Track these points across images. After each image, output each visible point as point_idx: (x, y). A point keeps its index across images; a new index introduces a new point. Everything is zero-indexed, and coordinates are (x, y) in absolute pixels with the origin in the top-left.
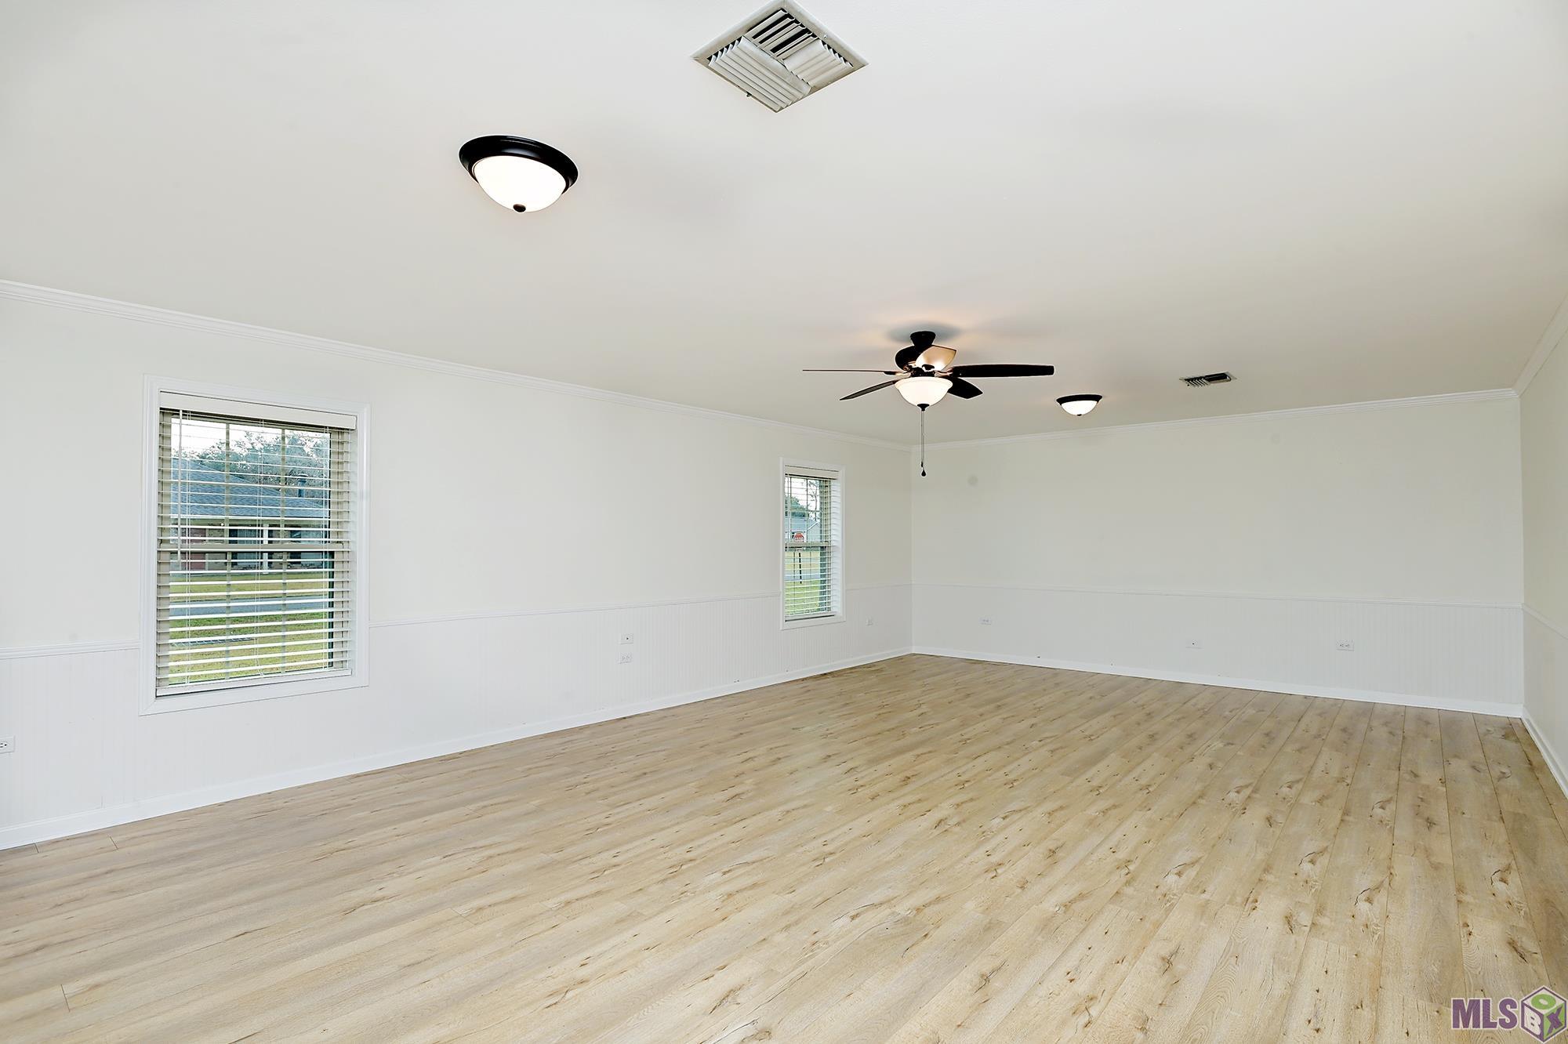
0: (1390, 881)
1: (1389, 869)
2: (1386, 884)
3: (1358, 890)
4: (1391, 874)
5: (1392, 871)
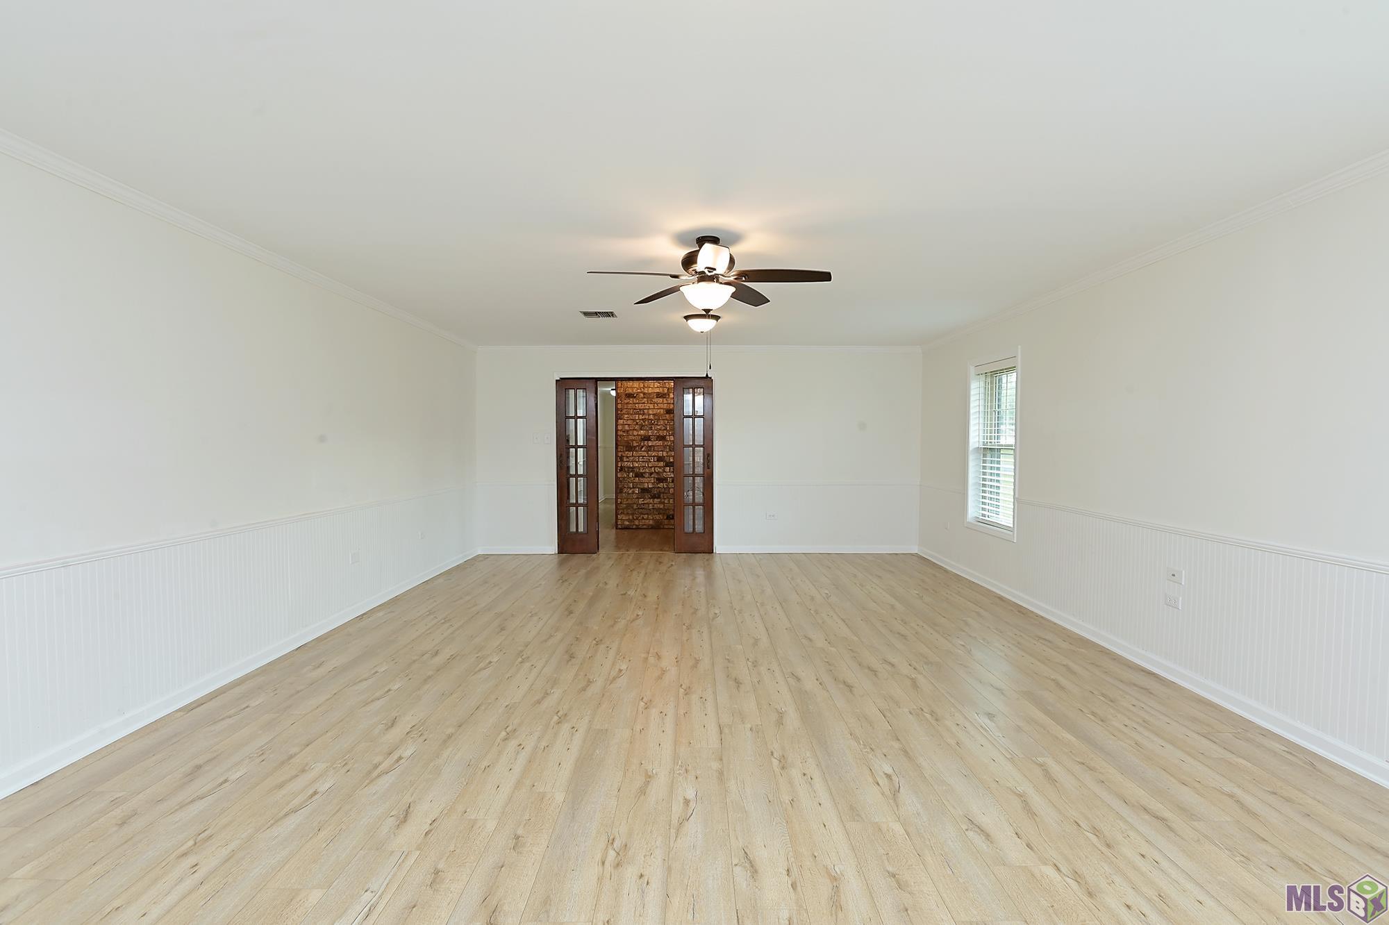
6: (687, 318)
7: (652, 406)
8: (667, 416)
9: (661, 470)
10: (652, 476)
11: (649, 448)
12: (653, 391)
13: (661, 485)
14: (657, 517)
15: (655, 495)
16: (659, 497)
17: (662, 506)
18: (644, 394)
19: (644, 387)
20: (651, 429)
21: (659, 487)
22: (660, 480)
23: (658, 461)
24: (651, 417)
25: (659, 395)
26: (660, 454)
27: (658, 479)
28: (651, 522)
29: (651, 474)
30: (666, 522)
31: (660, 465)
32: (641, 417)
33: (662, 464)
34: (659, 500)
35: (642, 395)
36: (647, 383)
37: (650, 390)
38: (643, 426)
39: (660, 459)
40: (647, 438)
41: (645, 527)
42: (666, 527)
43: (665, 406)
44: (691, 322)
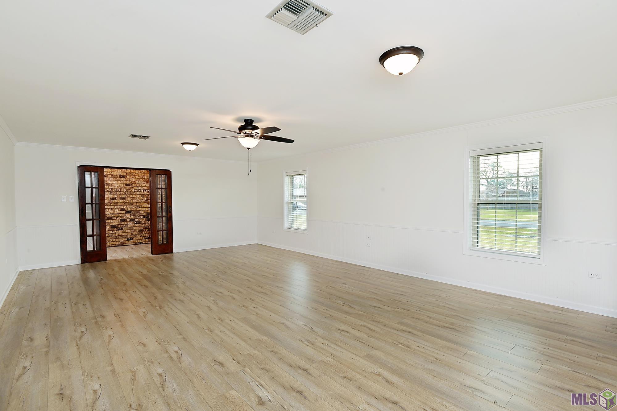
0: (77, 342)
1: (78, 347)
2: (78, 340)
3: (87, 333)
4: (77, 346)
5: (77, 347)
6: (183, 144)
7: (116, 182)
8: (126, 187)
9: (123, 215)
10: (118, 218)
11: (116, 204)
12: (117, 174)
13: (123, 223)
14: (121, 240)
15: (120, 228)
16: (122, 229)
17: (124, 234)
18: (112, 175)
19: (112, 172)
20: (116, 194)
21: (122, 224)
22: (123, 220)
23: (121, 210)
24: (116, 187)
25: (121, 176)
26: (122, 207)
27: (121, 220)
28: (117, 243)
29: (117, 217)
30: (127, 242)
31: (122, 213)
32: (110, 187)
33: (123, 212)
34: (122, 231)
35: (110, 176)
36: (113, 170)
37: (115, 174)
38: (112, 192)
39: (122, 209)
40: (114, 199)
41: (114, 245)
42: (126, 244)
43: (125, 182)
44: (185, 146)
